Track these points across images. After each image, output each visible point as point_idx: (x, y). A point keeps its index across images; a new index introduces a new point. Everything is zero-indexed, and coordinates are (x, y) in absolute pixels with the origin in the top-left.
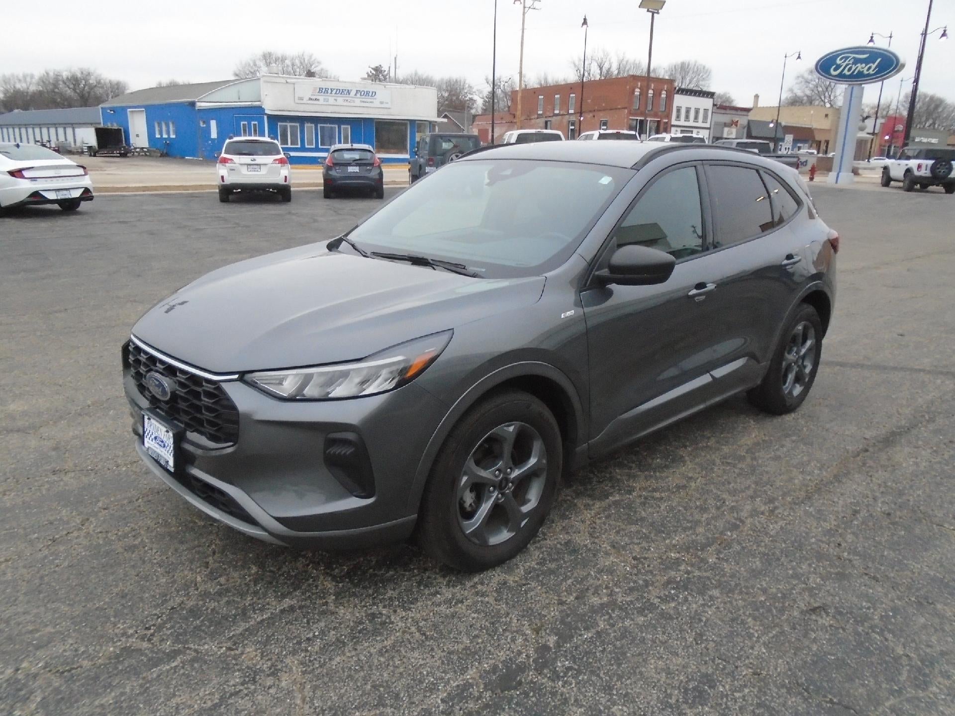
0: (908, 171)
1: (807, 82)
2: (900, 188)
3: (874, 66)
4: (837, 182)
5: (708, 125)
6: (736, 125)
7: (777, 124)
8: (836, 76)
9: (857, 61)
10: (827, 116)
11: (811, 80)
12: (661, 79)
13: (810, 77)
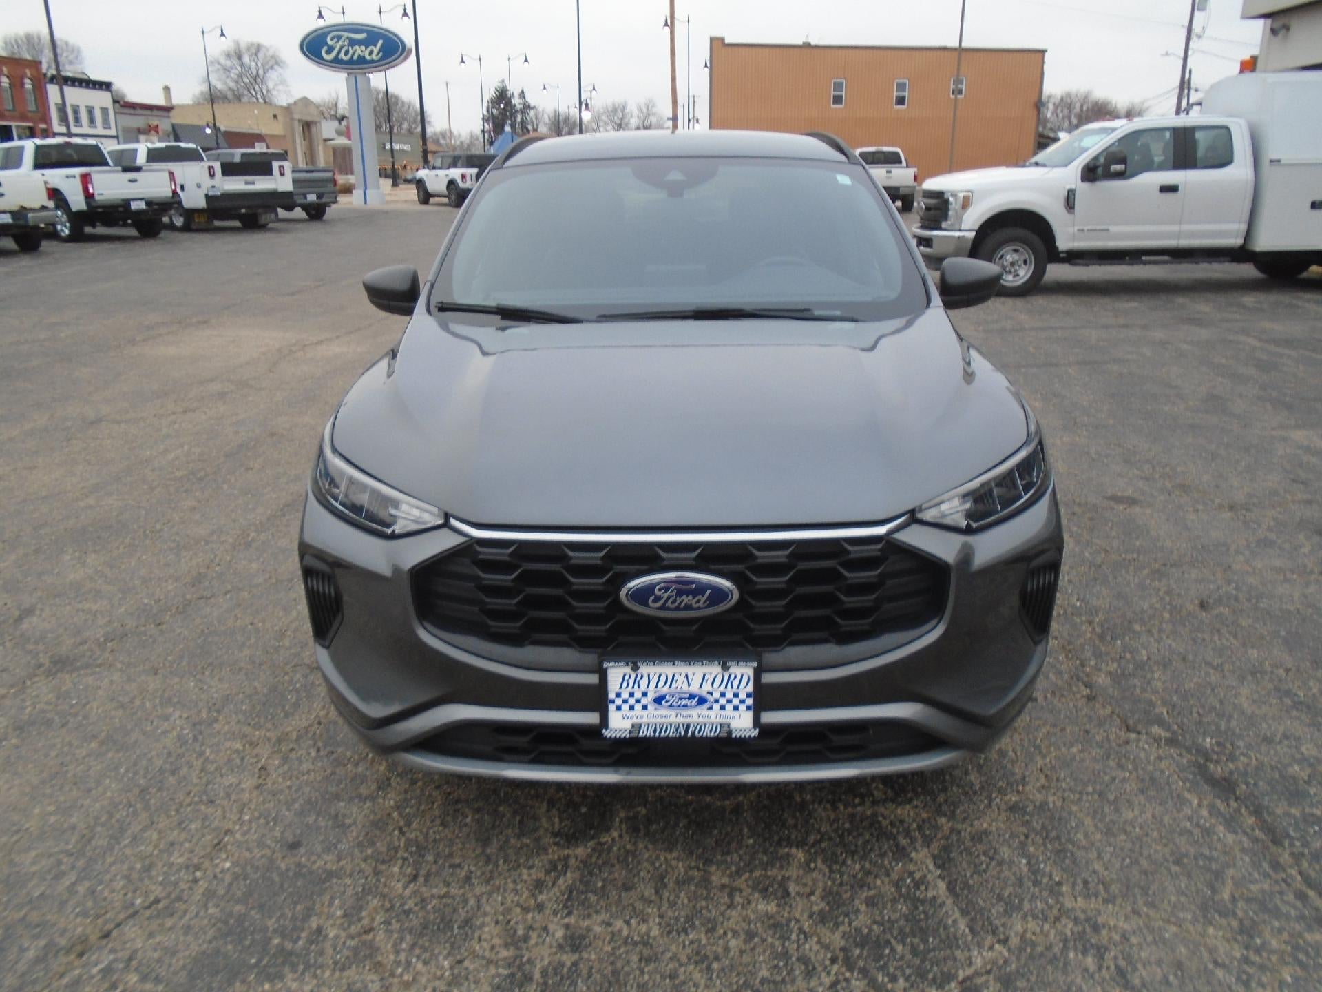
0: (451, 183)
1: (227, 70)
2: (445, 205)
3: (376, 50)
4: (365, 202)
5: (113, 132)
6: (157, 132)
7: (215, 128)
8: (331, 61)
9: (353, 42)
10: (275, 116)
11: (232, 68)
12: (16, 59)
13: (228, 63)
